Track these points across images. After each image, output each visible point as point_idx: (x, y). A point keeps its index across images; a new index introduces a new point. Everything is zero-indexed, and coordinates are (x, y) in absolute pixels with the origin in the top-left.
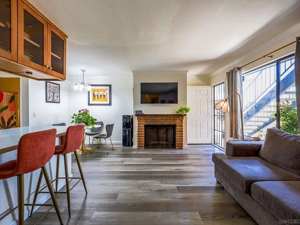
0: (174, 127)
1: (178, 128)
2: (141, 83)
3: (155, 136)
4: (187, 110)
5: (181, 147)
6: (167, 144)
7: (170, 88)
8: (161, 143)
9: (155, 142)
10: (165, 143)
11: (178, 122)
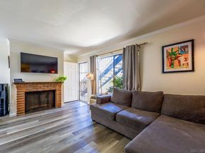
0: (54, 91)
1: (57, 92)
2: (21, 53)
3: (36, 101)
4: (65, 79)
5: (60, 106)
6: (47, 106)
7: (51, 61)
8: (43, 105)
9: (36, 106)
10: (46, 105)
11: (57, 88)
